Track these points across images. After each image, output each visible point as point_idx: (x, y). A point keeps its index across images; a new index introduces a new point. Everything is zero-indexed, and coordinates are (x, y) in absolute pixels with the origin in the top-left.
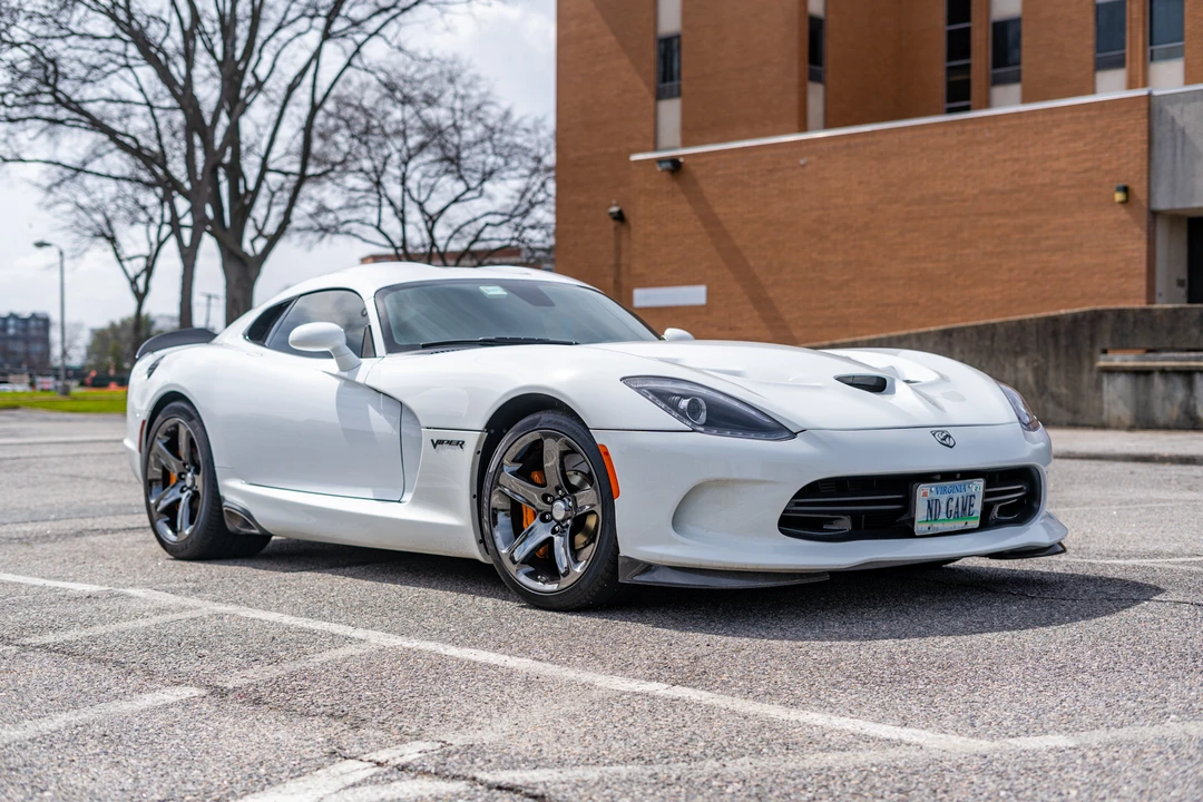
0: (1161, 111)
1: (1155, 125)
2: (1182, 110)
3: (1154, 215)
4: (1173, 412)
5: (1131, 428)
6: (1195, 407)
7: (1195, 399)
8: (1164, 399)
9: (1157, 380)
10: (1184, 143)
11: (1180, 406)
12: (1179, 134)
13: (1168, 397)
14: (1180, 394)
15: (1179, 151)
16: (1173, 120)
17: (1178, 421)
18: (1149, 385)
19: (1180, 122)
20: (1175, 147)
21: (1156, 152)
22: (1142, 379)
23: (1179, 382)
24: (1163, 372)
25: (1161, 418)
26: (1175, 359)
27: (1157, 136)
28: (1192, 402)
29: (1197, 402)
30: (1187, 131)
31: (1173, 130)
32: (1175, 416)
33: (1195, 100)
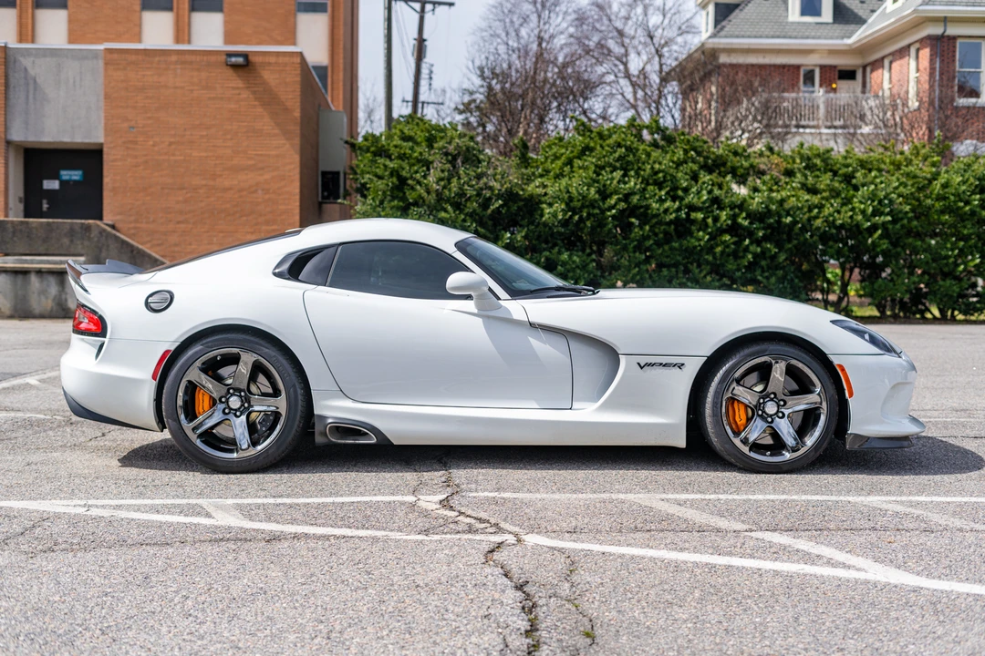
0: (15, 62)
1: (11, 73)
2: (34, 62)
3: (8, 143)
4: (48, 304)
5: (11, 317)
6: (66, 300)
7: (66, 294)
8: (39, 294)
9: (34, 278)
10: (35, 89)
11: (54, 299)
12: (31, 82)
13: (43, 292)
14: (53, 289)
15: (31, 96)
16: (26, 69)
17: (52, 311)
18: (27, 283)
19: (32, 72)
20: (28, 92)
21: (11, 95)
22: (20, 278)
23: (52, 280)
24: (39, 272)
25: (37, 309)
26: (48, 262)
27: (12, 81)
28: (63, 296)
29: (68, 296)
30: (38, 80)
31: (26, 78)
32: (49, 308)
33: (45, 56)
